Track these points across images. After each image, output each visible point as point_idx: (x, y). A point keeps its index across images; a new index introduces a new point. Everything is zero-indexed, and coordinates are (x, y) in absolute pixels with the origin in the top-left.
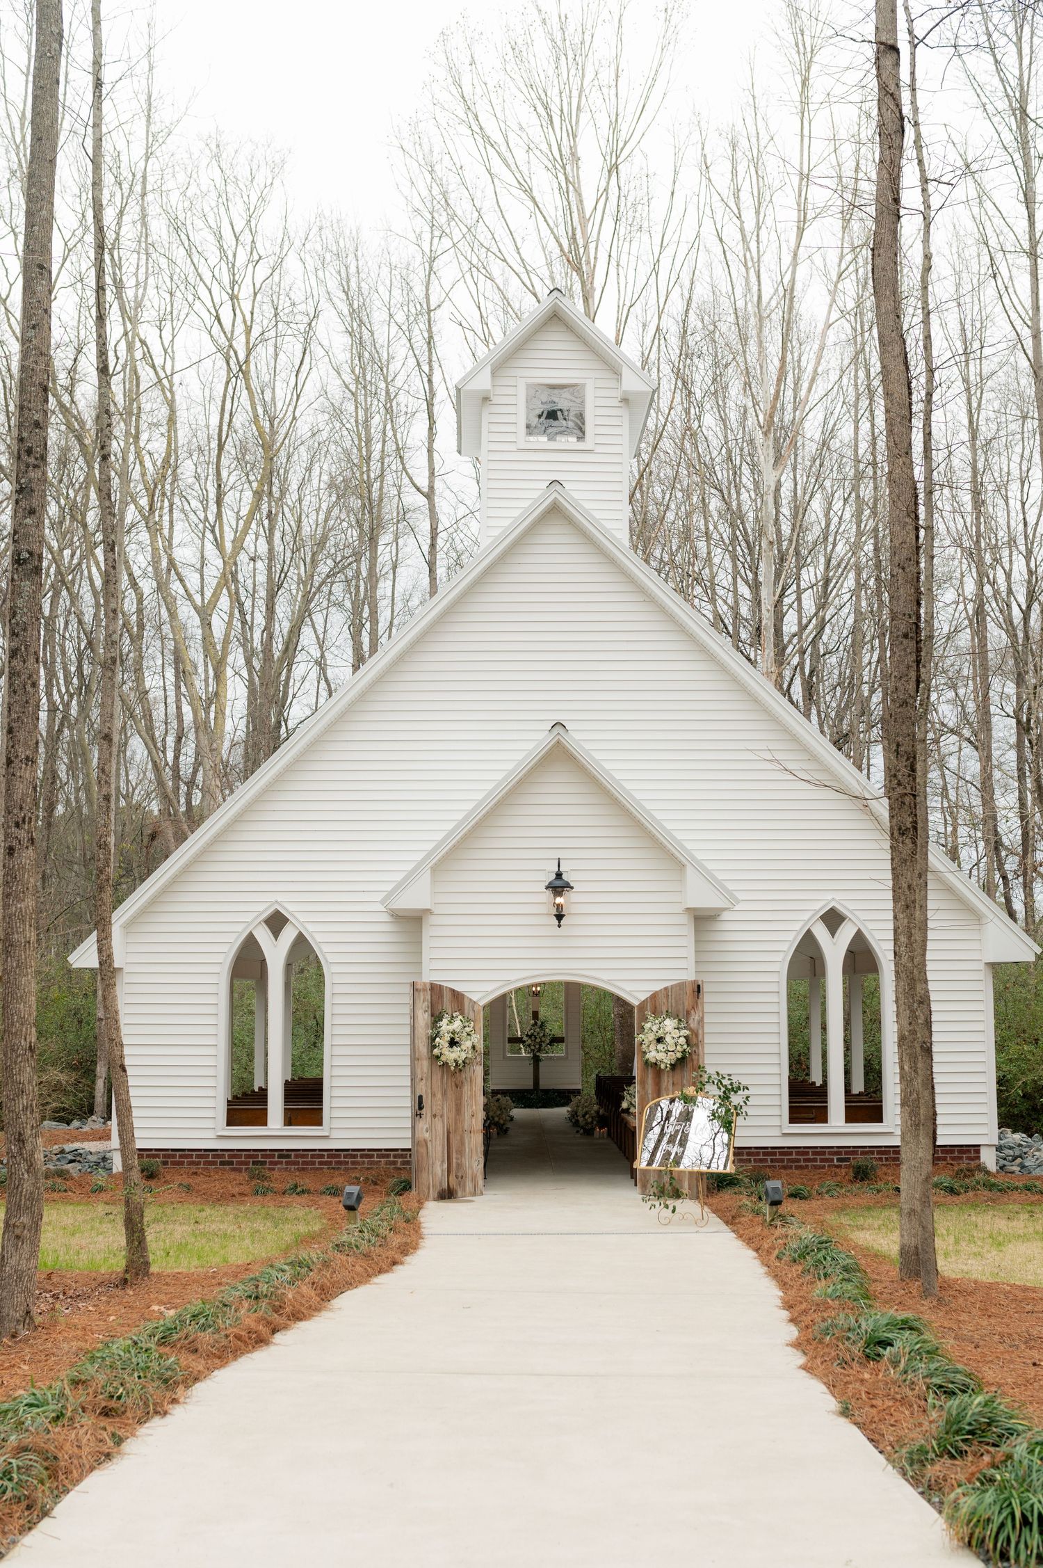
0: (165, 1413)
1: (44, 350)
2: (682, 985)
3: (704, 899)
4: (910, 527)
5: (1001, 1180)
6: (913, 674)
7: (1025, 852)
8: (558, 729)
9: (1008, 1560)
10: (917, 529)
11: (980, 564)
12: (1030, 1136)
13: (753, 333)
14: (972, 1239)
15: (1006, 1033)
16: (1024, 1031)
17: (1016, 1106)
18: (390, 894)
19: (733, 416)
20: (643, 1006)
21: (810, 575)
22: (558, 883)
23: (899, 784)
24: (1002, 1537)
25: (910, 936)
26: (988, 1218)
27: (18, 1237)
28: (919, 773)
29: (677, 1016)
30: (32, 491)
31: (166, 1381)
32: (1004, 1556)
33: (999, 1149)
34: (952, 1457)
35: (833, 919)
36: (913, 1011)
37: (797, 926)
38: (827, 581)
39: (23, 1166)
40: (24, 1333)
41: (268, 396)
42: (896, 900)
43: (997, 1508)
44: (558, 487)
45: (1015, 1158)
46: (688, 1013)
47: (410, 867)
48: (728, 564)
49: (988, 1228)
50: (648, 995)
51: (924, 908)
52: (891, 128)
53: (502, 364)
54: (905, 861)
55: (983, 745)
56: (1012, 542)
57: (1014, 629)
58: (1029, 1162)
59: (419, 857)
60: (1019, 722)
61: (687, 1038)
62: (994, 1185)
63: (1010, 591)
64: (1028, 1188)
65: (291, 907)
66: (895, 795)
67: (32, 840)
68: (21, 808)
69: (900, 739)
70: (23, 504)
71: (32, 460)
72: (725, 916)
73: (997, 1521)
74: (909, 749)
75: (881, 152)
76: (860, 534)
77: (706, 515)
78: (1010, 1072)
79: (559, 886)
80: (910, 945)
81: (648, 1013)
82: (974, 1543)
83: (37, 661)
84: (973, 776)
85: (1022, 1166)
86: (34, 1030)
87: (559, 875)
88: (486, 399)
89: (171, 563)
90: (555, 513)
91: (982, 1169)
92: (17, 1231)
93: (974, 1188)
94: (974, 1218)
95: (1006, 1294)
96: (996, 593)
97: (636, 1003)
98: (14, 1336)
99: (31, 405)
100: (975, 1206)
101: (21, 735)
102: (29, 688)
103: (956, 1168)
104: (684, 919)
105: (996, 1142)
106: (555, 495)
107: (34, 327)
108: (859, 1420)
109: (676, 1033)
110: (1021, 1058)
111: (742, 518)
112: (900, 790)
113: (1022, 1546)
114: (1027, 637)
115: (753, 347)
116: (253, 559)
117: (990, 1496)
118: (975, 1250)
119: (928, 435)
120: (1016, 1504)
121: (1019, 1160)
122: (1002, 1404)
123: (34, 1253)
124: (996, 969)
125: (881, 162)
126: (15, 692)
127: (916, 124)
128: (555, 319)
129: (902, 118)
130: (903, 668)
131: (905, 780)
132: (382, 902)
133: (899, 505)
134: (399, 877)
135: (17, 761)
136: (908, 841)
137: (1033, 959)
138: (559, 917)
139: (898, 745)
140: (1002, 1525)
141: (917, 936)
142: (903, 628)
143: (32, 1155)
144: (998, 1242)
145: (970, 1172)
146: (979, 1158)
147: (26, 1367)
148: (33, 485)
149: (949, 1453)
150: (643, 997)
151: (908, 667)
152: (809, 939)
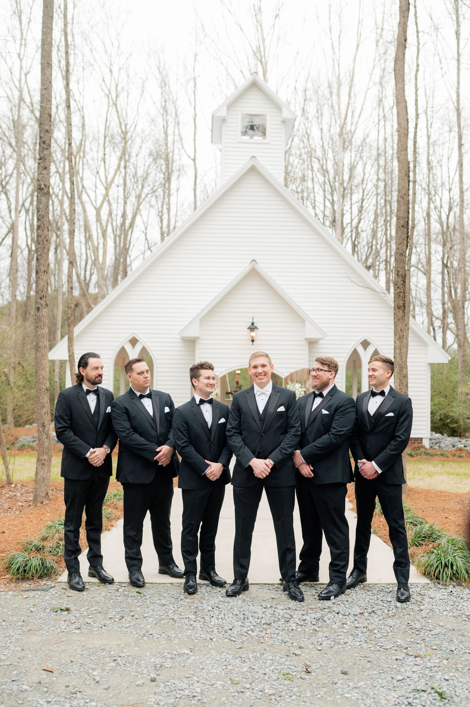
0: (109, 530)
1: (50, 99)
2: (303, 370)
3: (313, 335)
4: (406, 181)
5: (431, 451)
6: (405, 242)
7: (444, 318)
8: (254, 262)
9: (439, 579)
10: (409, 182)
11: (429, 194)
12: (443, 435)
13: (335, 91)
14: (420, 474)
15: (434, 393)
16: (441, 393)
17: (437, 423)
18: (182, 330)
19: (325, 128)
20: (286, 379)
21: (356, 197)
22: (252, 327)
23: (398, 288)
24: (437, 571)
25: (401, 350)
26: (426, 465)
27: (43, 464)
28: (407, 283)
29: (300, 383)
30: (46, 159)
31: (108, 518)
32: (437, 578)
33: (430, 439)
34: (417, 546)
35: (365, 344)
36: (401, 380)
37: (351, 347)
38: (363, 200)
39: (45, 436)
40: (46, 502)
41: (124, 114)
42: (395, 335)
43: (436, 561)
44: (254, 159)
45: (436, 443)
46: (305, 381)
47: (191, 319)
48: (321, 193)
49: (426, 470)
50: (289, 374)
51: (407, 338)
52: (405, 8)
53: (232, 104)
54: (400, 319)
55: (427, 273)
56: (443, 184)
57: (443, 223)
58: (442, 445)
59: (195, 315)
60: (443, 263)
61: (305, 391)
62: (428, 453)
63: (441, 207)
64: (442, 455)
65: (140, 336)
66: (397, 292)
67: (47, 305)
68: (42, 292)
69: (399, 269)
70: (42, 165)
71: (45, 146)
72: (321, 342)
73: (436, 565)
74: (403, 273)
75: (400, 19)
76: (378, 180)
77: (312, 170)
78: (435, 409)
79: (253, 328)
80: (400, 354)
81: (289, 381)
82: (426, 573)
83: (48, 230)
84: (423, 286)
85: (440, 447)
86: (48, 382)
87: (253, 324)
88: (224, 120)
89: (83, 187)
90: (253, 170)
91: (423, 447)
92: (43, 462)
93: (420, 455)
94: (420, 466)
95: (434, 493)
96: (435, 208)
97: (283, 377)
98: (42, 503)
99: (45, 123)
100: (420, 462)
101: (42, 261)
102: (45, 242)
103: (413, 447)
104: (304, 343)
105: (429, 436)
106: (253, 162)
107: (45, 89)
108: (380, 535)
109: (300, 390)
110: (439, 404)
111: (327, 172)
112: (398, 290)
113: (444, 574)
114: (448, 227)
115: (335, 97)
116: (118, 186)
117: (433, 556)
118: (421, 478)
119: (415, 142)
120: (443, 559)
121: (438, 444)
122: (436, 528)
123: (49, 471)
124: (432, 365)
125: (400, 23)
126: (39, 243)
127: (415, 7)
128: (254, 85)
129: (409, 4)
130: (401, 240)
131: (401, 286)
132: (179, 334)
133: (402, 171)
134: (186, 324)
135: (40, 272)
136: (401, 311)
137: (447, 362)
138: (253, 341)
139: (398, 272)
140: (437, 567)
141: (404, 350)
142: (402, 223)
143: (48, 432)
144: (430, 475)
145: (419, 448)
146: (422, 443)
147: (48, 514)
148: (46, 157)
149: (416, 544)
150: (287, 375)
151: (404, 239)
152: (355, 353)
